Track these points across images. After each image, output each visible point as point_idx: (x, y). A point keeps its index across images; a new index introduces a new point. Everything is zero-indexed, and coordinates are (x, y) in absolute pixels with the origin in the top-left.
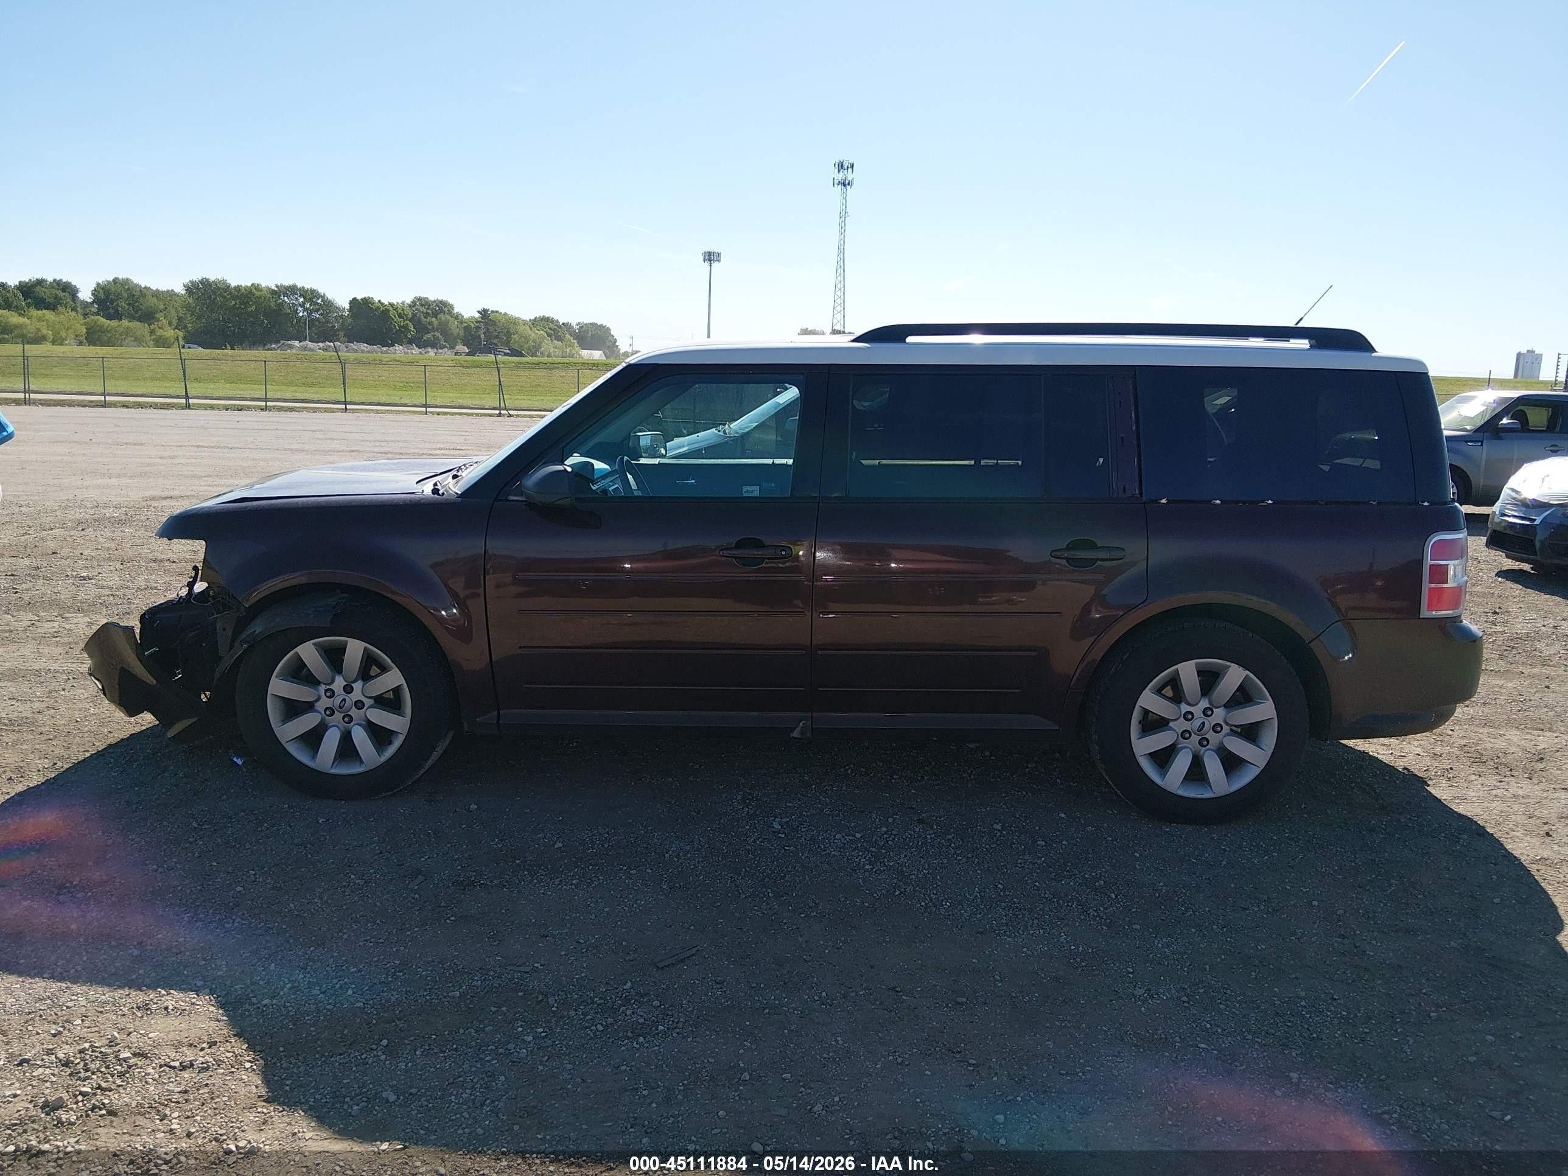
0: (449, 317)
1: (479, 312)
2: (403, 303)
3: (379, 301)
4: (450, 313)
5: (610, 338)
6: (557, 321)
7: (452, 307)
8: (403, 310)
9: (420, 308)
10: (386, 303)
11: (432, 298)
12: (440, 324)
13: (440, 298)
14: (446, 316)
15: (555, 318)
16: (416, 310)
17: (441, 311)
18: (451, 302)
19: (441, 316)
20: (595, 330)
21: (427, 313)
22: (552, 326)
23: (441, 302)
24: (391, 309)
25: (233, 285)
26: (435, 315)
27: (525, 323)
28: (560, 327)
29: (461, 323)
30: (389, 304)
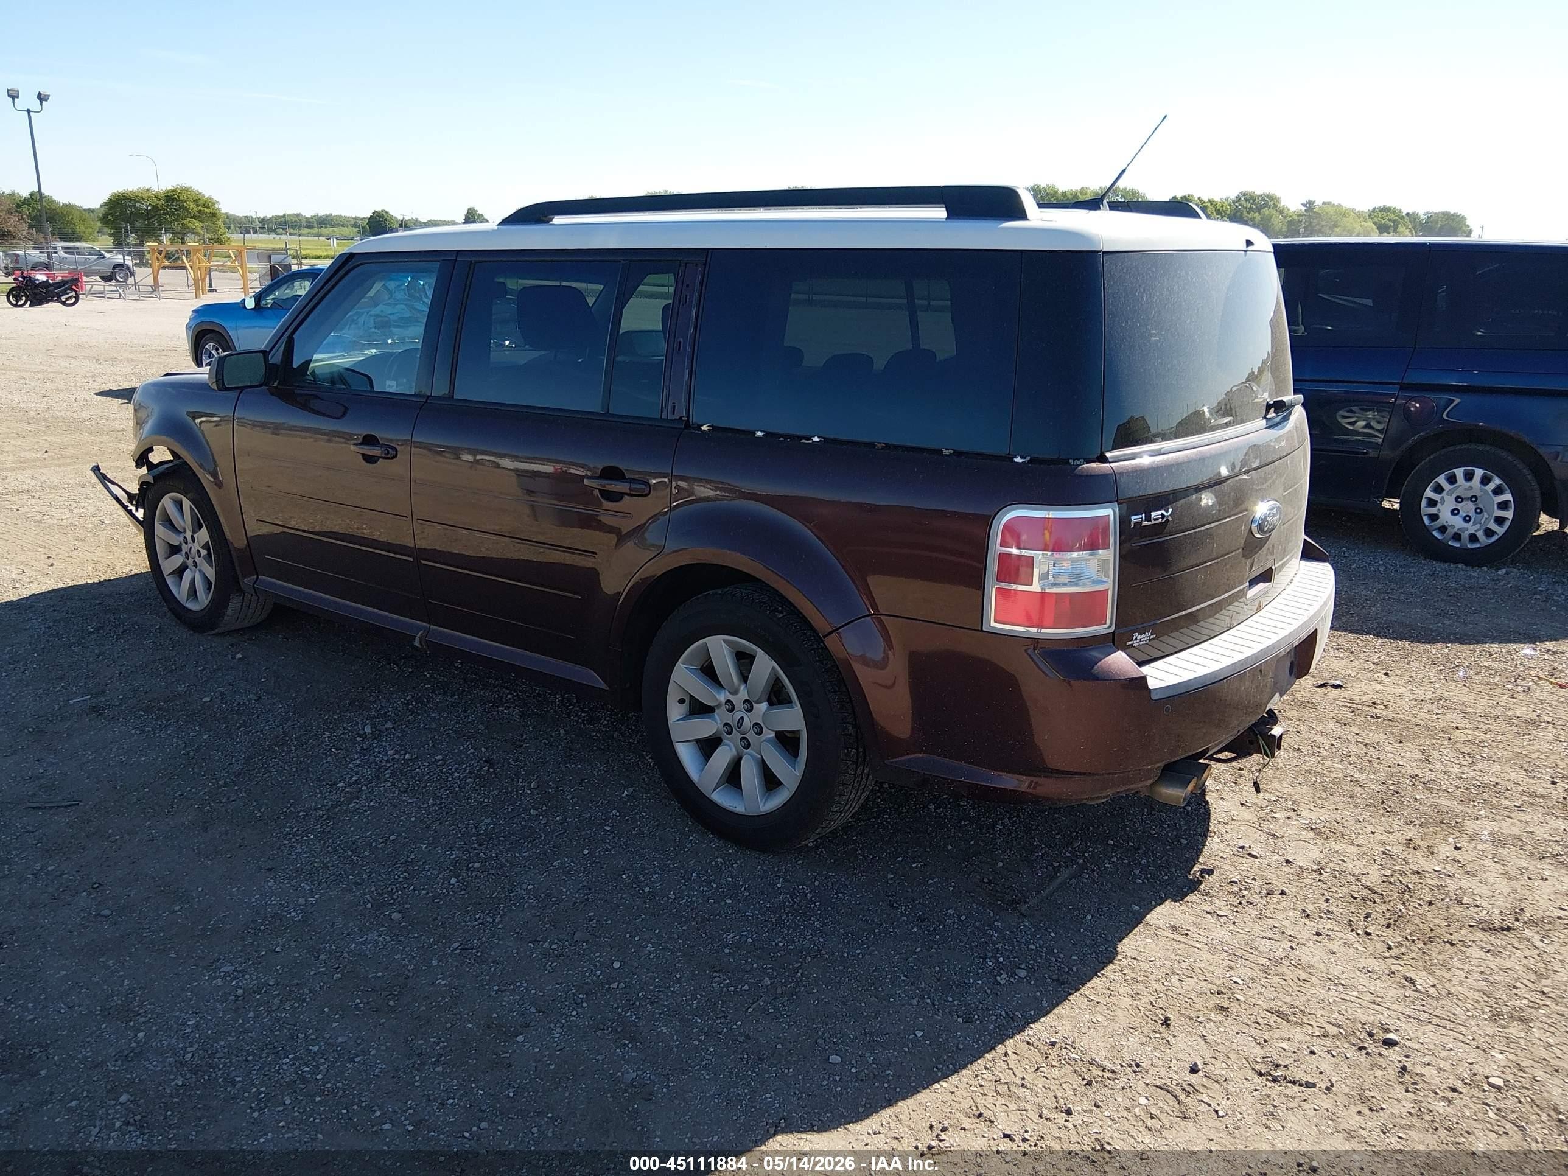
0: (1274, 212)
1: (1304, 205)
2: (1227, 200)
3: (1199, 198)
4: (1275, 206)
5: (1464, 229)
6: (1400, 211)
7: (1278, 200)
8: (1222, 206)
9: (1244, 203)
10: (1206, 200)
11: (1258, 192)
12: (1262, 219)
13: (1267, 192)
14: (1271, 210)
15: (1398, 208)
16: (1240, 205)
17: (1266, 205)
18: (1278, 195)
19: (1266, 211)
20: (1447, 219)
21: (1251, 209)
22: (1392, 217)
23: (1267, 196)
24: (1209, 205)
25: (1060, 191)
26: (1259, 210)
27: (1359, 215)
28: (1402, 218)
29: (1286, 217)
30: (1209, 201)
